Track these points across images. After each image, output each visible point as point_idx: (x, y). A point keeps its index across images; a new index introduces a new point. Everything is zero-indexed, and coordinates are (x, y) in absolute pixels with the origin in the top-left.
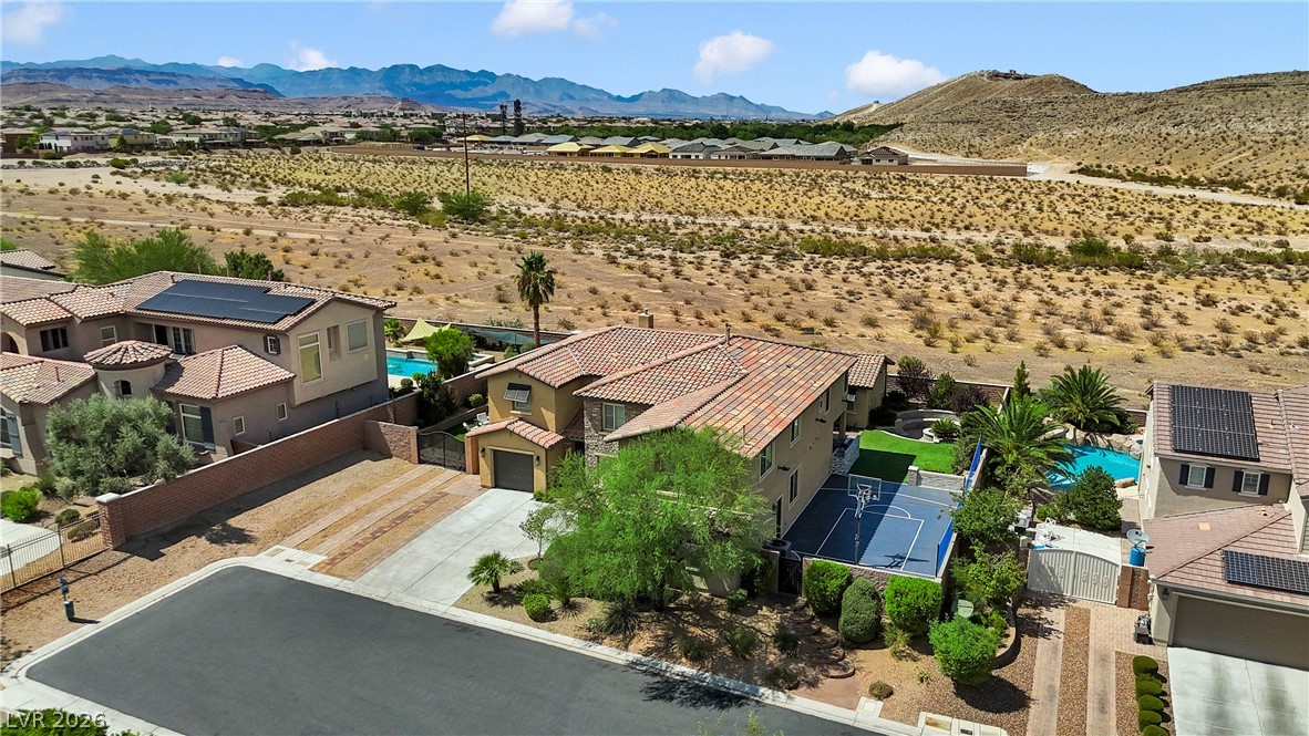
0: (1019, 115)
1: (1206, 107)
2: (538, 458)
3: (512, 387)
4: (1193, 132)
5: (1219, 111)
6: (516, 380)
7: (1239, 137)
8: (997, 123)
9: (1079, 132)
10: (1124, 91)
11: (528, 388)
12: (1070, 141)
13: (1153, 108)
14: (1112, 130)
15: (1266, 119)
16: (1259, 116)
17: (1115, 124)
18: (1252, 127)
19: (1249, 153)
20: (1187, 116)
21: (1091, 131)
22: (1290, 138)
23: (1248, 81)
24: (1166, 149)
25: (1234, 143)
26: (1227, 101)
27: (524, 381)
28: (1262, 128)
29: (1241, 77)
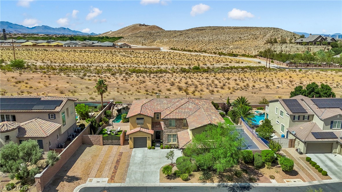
0: (152, 35)
1: (194, 34)
2: (149, 137)
3: (138, 119)
4: (192, 40)
5: (197, 35)
6: (139, 117)
7: (202, 41)
8: (147, 37)
9: (168, 40)
10: (174, 30)
11: (143, 119)
12: (166, 42)
13: (183, 34)
14: (175, 39)
15: (206, 37)
17: (175, 38)
18: (204, 39)
19: (205, 44)
20: (190, 36)
21: (170, 39)
22: (212, 41)
23: (201, 28)
24: (187, 44)
25: (201, 42)
26: (198, 33)
27: (141, 117)
28: (206, 39)
29: (199, 27)
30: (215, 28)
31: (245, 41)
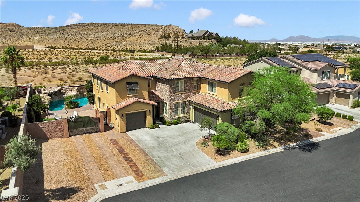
2: (149, 111)
3: (128, 84)
6: (130, 81)
8: (9, 35)
9: (40, 37)
10: (46, 27)
12: (38, 40)
13: (60, 31)
14: (50, 37)
16: (89, 33)
19: (90, 42)
20: (70, 33)
23: (82, 25)
26: (79, 29)
27: (134, 80)
28: (90, 36)
29: (79, 24)
30: (99, 25)
31: (137, 37)
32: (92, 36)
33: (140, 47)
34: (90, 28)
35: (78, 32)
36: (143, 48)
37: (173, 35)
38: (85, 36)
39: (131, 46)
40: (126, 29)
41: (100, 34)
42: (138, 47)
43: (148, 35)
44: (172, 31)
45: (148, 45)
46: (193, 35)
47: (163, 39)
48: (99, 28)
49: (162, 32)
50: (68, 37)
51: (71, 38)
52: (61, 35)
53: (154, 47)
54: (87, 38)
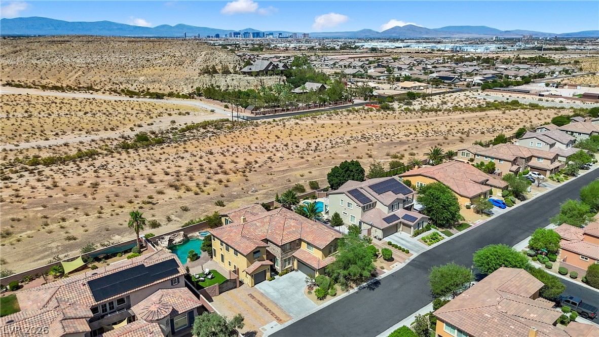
2: (268, 269)
3: (255, 253)
4: (48, 63)
7: (71, 65)
11: (259, 251)
15: (78, 57)
16: (74, 56)
18: (73, 60)
19: (80, 73)
20: (41, 55)
22: (93, 65)
24: (40, 71)
25: (71, 68)
30: (90, 39)
31: (162, 68)
32: (80, 61)
33: (169, 87)
34: (74, 45)
35: (56, 53)
36: (175, 88)
37: (220, 68)
38: (69, 60)
39: (155, 84)
40: (140, 51)
41: (96, 58)
42: (167, 86)
43: (179, 65)
44: (217, 61)
45: (182, 83)
46: (250, 69)
47: (206, 75)
48: (90, 45)
49: (202, 62)
50: (38, 62)
51: (44, 64)
52: (25, 59)
53: (192, 87)
54: (73, 64)
